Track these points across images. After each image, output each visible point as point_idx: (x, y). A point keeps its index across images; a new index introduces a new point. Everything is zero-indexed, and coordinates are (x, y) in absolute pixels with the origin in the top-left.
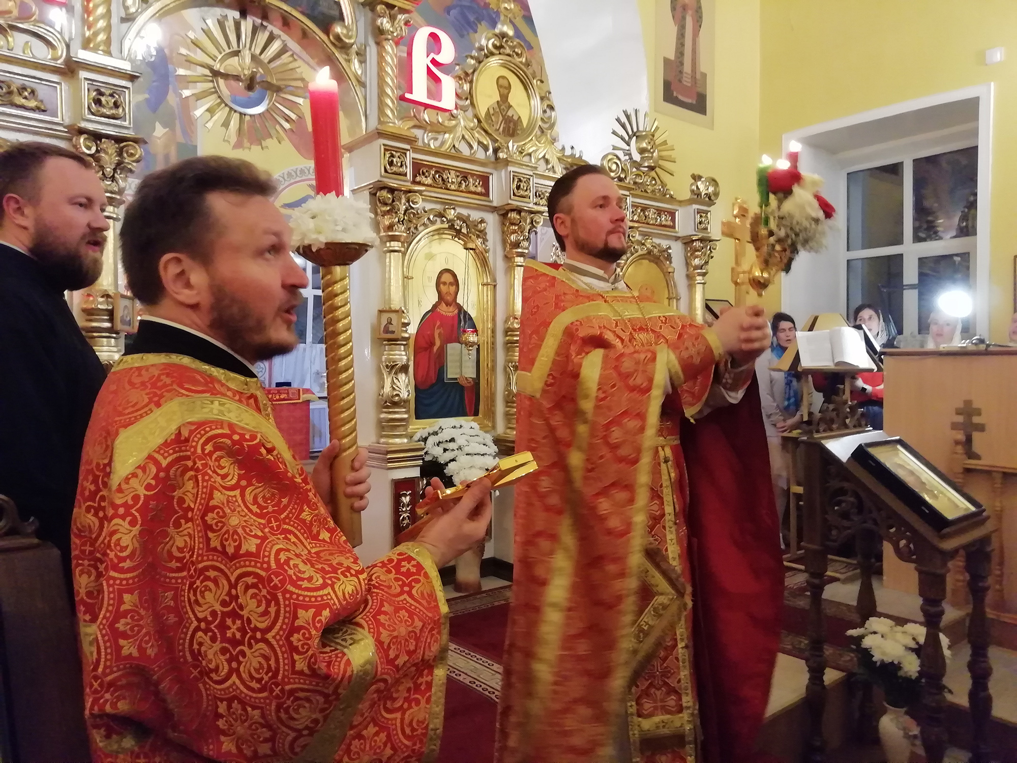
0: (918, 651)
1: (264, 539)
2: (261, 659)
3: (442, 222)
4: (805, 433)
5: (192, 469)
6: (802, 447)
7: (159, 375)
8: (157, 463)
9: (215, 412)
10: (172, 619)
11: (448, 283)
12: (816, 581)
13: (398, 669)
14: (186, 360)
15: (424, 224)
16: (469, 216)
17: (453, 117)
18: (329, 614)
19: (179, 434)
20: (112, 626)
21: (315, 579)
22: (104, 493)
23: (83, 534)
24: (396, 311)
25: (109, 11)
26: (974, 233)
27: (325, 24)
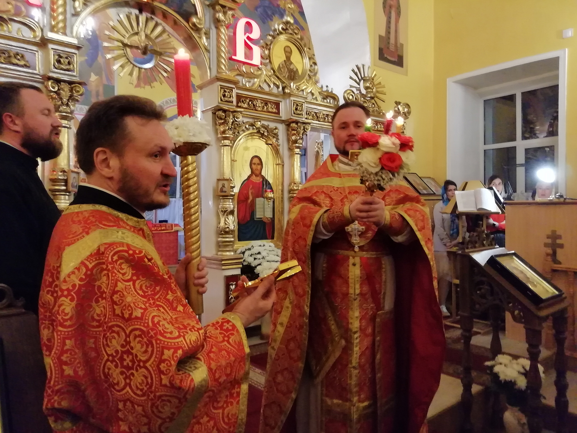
0: (526, 374)
1: (145, 309)
2: (143, 378)
3: (253, 129)
4: (460, 249)
5: (106, 270)
6: (458, 258)
7: (89, 217)
8: (86, 266)
9: (119, 237)
10: (93, 354)
11: (256, 163)
12: (467, 334)
13: (220, 384)
14: (104, 208)
15: (243, 130)
16: (269, 125)
17: (259, 69)
18: (182, 353)
19: (99, 250)
20: (59, 358)
21: (174, 333)
22: (57, 283)
23: (45, 306)
24: (227, 180)
25: (65, 11)
26: (557, 134)
27: (187, 16)
